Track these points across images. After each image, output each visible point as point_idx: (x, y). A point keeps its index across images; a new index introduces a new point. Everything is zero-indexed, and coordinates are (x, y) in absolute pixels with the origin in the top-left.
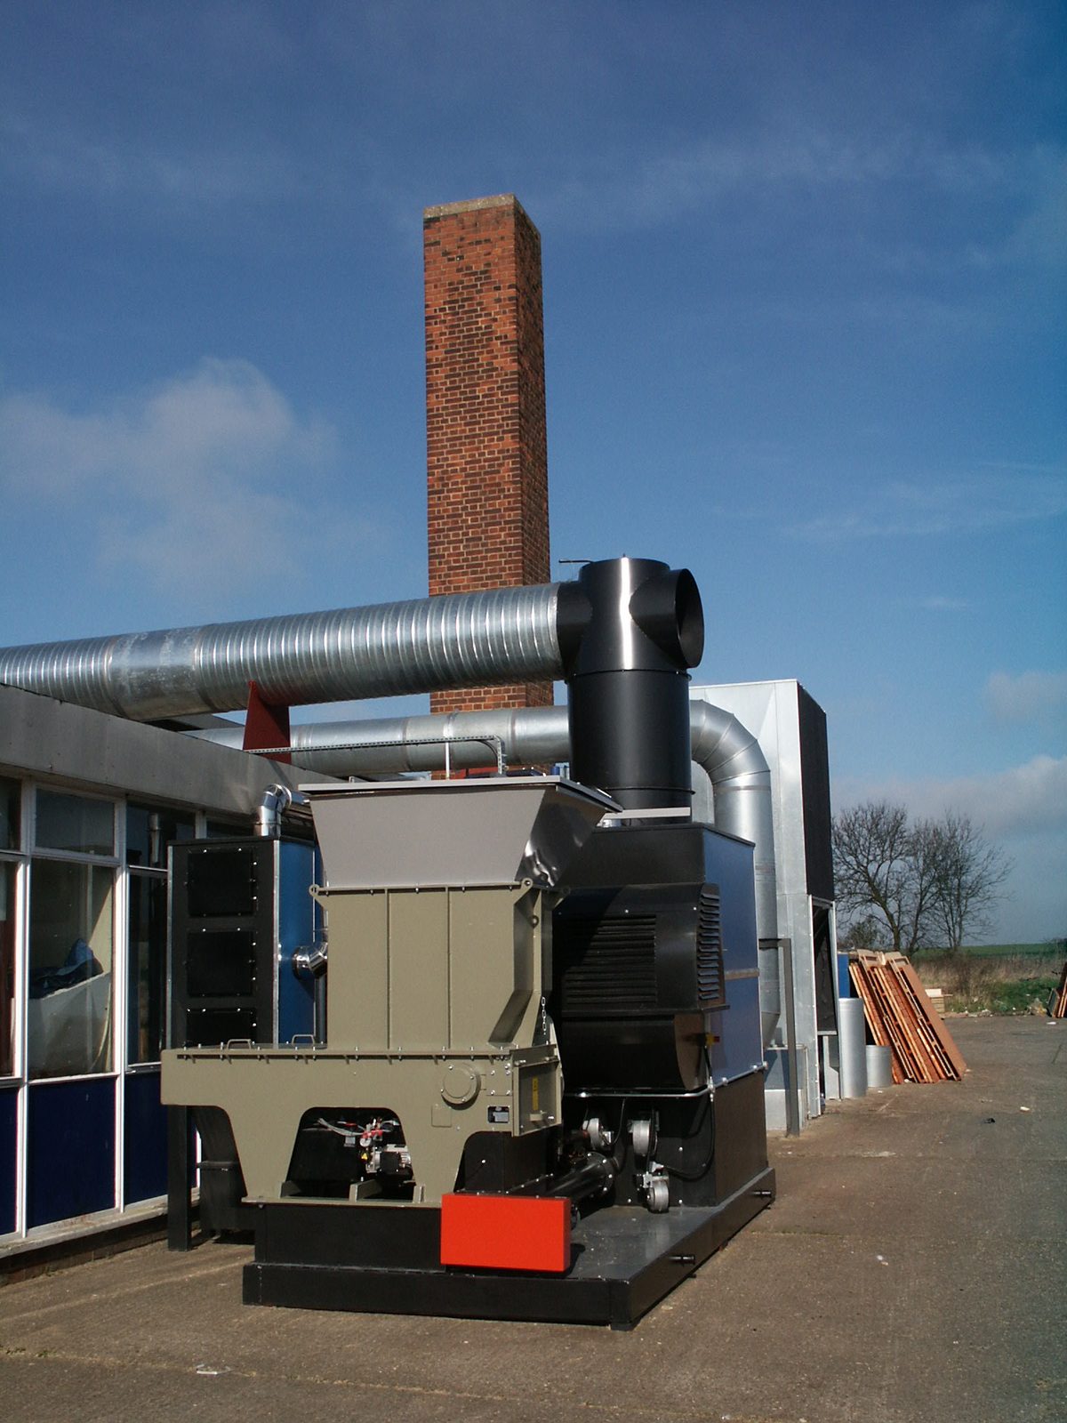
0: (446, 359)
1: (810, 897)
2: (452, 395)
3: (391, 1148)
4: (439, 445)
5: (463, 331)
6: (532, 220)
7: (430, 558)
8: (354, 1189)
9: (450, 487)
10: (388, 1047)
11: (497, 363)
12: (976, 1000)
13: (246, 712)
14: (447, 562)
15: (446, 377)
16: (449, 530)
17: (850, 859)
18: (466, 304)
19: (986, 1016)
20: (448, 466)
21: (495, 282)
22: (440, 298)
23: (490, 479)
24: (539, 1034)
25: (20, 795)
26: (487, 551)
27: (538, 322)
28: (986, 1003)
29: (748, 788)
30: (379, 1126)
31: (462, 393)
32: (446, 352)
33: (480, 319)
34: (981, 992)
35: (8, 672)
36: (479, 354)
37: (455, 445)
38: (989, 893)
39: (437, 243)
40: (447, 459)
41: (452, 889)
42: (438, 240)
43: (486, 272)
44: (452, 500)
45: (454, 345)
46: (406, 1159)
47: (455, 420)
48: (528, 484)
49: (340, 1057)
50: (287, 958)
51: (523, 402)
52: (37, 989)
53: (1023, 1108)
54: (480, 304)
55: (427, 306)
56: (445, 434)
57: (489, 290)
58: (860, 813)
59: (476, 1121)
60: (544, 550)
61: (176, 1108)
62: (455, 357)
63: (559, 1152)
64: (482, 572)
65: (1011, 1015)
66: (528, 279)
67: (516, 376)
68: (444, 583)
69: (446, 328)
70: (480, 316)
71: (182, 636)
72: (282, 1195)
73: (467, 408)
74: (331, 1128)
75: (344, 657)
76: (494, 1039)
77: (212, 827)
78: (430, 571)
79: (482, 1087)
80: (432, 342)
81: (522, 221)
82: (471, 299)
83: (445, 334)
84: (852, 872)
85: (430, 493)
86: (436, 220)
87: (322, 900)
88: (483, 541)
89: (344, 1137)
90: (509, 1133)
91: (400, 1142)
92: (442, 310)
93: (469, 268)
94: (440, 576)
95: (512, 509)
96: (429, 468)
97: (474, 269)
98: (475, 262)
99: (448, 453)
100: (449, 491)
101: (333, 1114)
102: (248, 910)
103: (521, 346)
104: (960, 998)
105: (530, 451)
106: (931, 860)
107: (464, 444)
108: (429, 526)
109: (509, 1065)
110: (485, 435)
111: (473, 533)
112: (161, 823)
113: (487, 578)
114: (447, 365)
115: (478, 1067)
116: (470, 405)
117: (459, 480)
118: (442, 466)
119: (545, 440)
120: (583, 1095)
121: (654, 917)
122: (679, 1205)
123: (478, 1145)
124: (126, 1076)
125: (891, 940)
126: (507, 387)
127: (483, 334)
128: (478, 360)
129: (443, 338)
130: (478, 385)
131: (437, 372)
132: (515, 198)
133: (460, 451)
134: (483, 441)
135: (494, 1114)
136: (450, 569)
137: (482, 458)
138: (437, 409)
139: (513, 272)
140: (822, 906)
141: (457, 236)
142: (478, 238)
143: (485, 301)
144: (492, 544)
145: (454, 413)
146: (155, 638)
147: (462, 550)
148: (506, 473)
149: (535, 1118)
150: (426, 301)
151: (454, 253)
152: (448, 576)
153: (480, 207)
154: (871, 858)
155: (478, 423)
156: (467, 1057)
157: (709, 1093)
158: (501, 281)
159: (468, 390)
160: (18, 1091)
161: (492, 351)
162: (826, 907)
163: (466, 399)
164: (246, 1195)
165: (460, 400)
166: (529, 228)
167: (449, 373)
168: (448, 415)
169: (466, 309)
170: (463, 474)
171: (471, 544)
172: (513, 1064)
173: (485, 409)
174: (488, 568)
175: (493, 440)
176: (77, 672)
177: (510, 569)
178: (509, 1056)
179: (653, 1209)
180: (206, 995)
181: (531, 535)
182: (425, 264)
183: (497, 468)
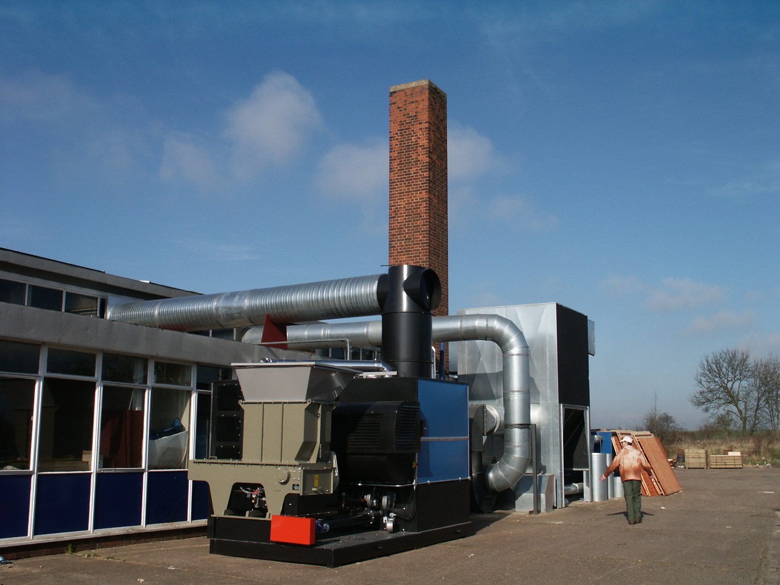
0: (398, 156)
1: (562, 405)
2: (400, 173)
3: (262, 499)
4: (394, 196)
5: (405, 143)
6: (440, 88)
7: (390, 248)
8: (247, 513)
9: (399, 215)
10: (261, 461)
11: (420, 158)
14: (397, 250)
15: (398, 165)
16: (398, 235)
17: (716, 379)
18: (407, 131)
20: (398, 205)
21: (419, 121)
22: (396, 128)
23: (416, 211)
25: (148, 362)
26: (414, 244)
27: (443, 136)
28: (769, 460)
29: (517, 355)
30: (259, 490)
31: (404, 172)
32: (398, 153)
33: (413, 138)
34: (767, 454)
37: (401, 196)
39: (395, 103)
40: (397, 202)
42: (395, 101)
43: (416, 116)
44: (399, 221)
45: (401, 150)
46: (266, 503)
47: (402, 184)
48: (434, 213)
49: (245, 464)
51: (432, 175)
52: (153, 435)
54: (413, 131)
55: (390, 132)
56: (397, 191)
57: (416, 124)
58: (722, 355)
59: (288, 489)
62: (401, 155)
63: (343, 505)
64: (412, 254)
66: (437, 117)
68: (395, 259)
69: (398, 142)
70: (413, 136)
71: (242, 294)
72: (224, 514)
73: (407, 179)
74: (243, 491)
76: (296, 459)
78: (390, 254)
79: (291, 476)
80: (392, 148)
81: (434, 91)
82: (409, 129)
83: (398, 145)
84: (718, 387)
85: (390, 218)
86: (395, 92)
87: (243, 406)
88: (412, 240)
89: (247, 494)
90: (299, 494)
91: (265, 497)
92: (397, 134)
93: (408, 114)
94: (393, 256)
95: (425, 225)
96: (390, 206)
97: (411, 115)
98: (411, 111)
99: (398, 199)
100: (398, 217)
101: (246, 485)
104: (754, 457)
105: (436, 198)
106: (765, 382)
107: (405, 195)
108: (390, 233)
109: (300, 469)
110: (414, 191)
111: (408, 236)
113: (414, 257)
114: (398, 159)
115: (291, 470)
116: (408, 177)
117: (403, 212)
118: (395, 206)
119: (447, 191)
120: (360, 484)
122: (403, 531)
123: (289, 498)
126: (424, 169)
127: (414, 145)
128: (411, 157)
129: (397, 146)
130: (411, 168)
131: (394, 162)
132: (429, 81)
133: (403, 198)
134: (413, 194)
135: (295, 487)
136: (398, 252)
137: (412, 202)
138: (394, 180)
139: (428, 115)
140: (575, 408)
141: (403, 100)
142: (412, 100)
143: (415, 129)
144: (416, 241)
145: (401, 181)
146: (233, 295)
147: (403, 244)
148: (423, 208)
149: (314, 489)
150: (390, 129)
151: (402, 107)
152: (397, 256)
153: (414, 86)
154: (730, 379)
155: (411, 186)
156: (286, 465)
157: (413, 486)
158: (422, 120)
159: (407, 170)
160: (143, 473)
161: (417, 153)
162: (581, 409)
163: (406, 175)
164: (213, 514)
165: (404, 175)
166: (439, 93)
167: (399, 163)
168: (398, 182)
169: (407, 133)
170: (404, 209)
171: (407, 241)
172: (302, 469)
173: (414, 179)
174: (414, 252)
175: (417, 193)
176: (203, 309)
177: (424, 253)
178: (300, 465)
179: (388, 531)
180: (223, 441)
181: (435, 237)
182: (390, 113)
183: (418, 206)
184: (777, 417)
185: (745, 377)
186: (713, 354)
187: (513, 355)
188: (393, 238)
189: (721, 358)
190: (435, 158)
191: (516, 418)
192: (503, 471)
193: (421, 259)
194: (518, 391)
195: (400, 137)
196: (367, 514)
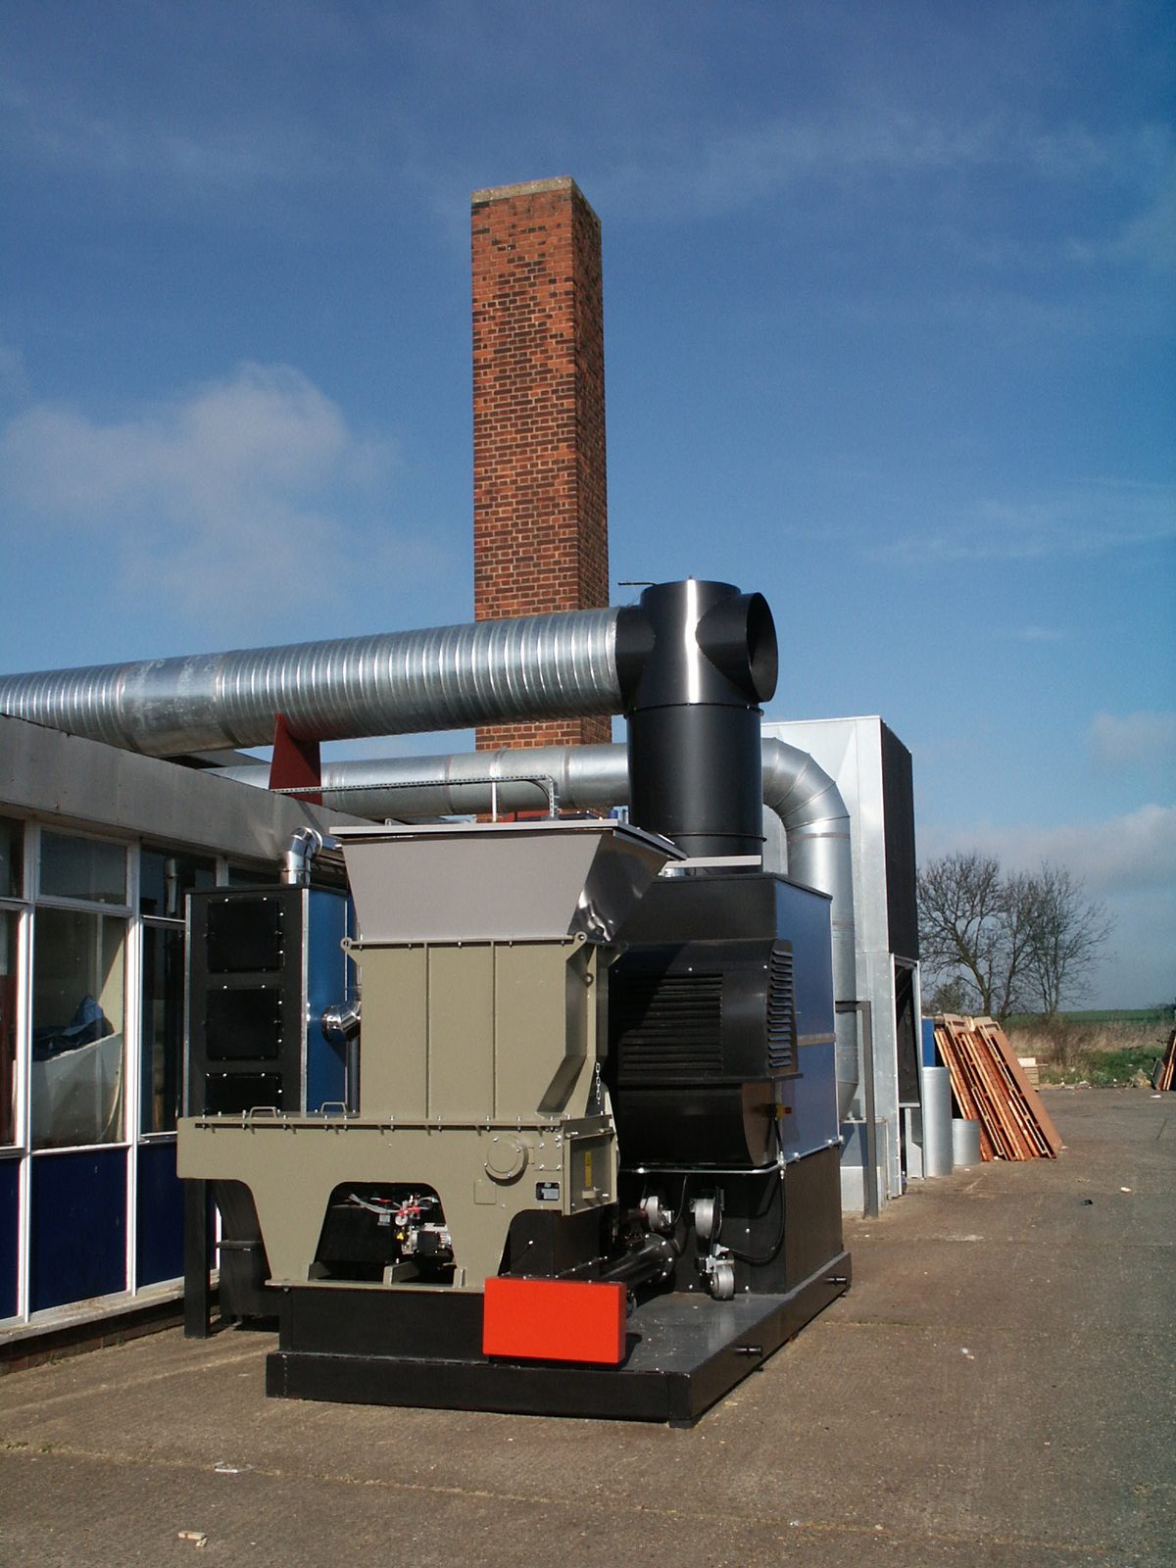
0: (495, 359)
1: (893, 955)
2: (502, 399)
3: (429, 1227)
4: (487, 454)
5: (514, 329)
6: (592, 205)
7: (476, 579)
8: (388, 1271)
9: (499, 501)
10: (427, 1117)
11: (552, 364)
12: (1073, 1070)
13: (272, 747)
15: (496, 379)
16: (498, 548)
17: (936, 914)
18: (518, 298)
19: (1084, 1088)
20: (497, 477)
21: (550, 274)
22: (489, 292)
23: (543, 493)
24: (593, 1104)
25: (23, 834)
26: (539, 572)
27: (597, 319)
28: (1085, 1073)
29: (824, 835)
30: (416, 1202)
31: (513, 397)
33: (533, 316)
34: (1079, 1062)
35: (11, 702)
37: (505, 455)
38: (1089, 954)
39: (486, 231)
40: (496, 470)
41: (498, 943)
42: (487, 227)
43: (540, 263)
44: (501, 515)
45: (504, 344)
46: (446, 1239)
47: (505, 426)
48: (585, 498)
49: (375, 1127)
50: (316, 1019)
51: (580, 408)
52: (41, 1051)
53: (1124, 1189)
54: (533, 298)
55: (475, 301)
56: (494, 442)
57: (542, 283)
58: (948, 865)
59: (523, 1198)
60: (602, 571)
61: (193, 1182)
62: (505, 357)
64: (534, 595)
65: (1112, 1087)
66: (587, 271)
67: (573, 379)
68: (491, 607)
69: (496, 324)
70: (534, 312)
71: (203, 663)
72: (309, 1278)
73: (519, 414)
74: (364, 1205)
75: (381, 690)
76: (544, 1108)
77: (234, 874)
78: (476, 594)
79: (530, 1161)
80: (480, 340)
81: (581, 207)
82: (524, 293)
83: (494, 331)
84: (938, 929)
85: (476, 508)
86: (485, 204)
87: (355, 955)
88: (535, 561)
89: (379, 1214)
90: (559, 1212)
91: (439, 1219)
92: (492, 305)
93: (521, 258)
94: (487, 600)
95: (569, 526)
96: (476, 480)
97: (527, 260)
98: (529, 252)
99: (497, 463)
100: (499, 505)
101: (367, 1190)
102: (274, 965)
103: (579, 347)
104: (1056, 1069)
105: (588, 462)
106: (1025, 918)
107: (515, 454)
108: (476, 544)
109: (560, 1137)
110: (538, 444)
111: (524, 552)
112: (178, 871)
113: (540, 602)
114: (496, 365)
115: (526, 1138)
116: (522, 410)
117: (510, 494)
118: (490, 478)
119: (605, 450)
121: (721, 975)
122: (746, 1292)
123: (525, 1224)
124: (139, 1147)
125: (980, 1004)
126: (563, 391)
127: (536, 332)
128: (530, 360)
129: (492, 336)
130: (530, 388)
131: (485, 374)
132: (573, 181)
133: (510, 461)
134: (536, 451)
135: (543, 1191)
136: (498, 591)
137: (535, 469)
138: (486, 415)
139: (570, 263)
140: (905, 965)
141: (509, 220)
142: (531, 226)
143: (539, 295)
144: (545, 564)
145: (504, 419)
146: (172, 666)
147: (511, 571)
148: (561, 486)
149: (587, 1195)
150: (474, 294)
151: (505, 242)
152: (496, 599)
153: (534, 191)
154: (959, 913)
155: (531, 430)
156: (514, 1128)
157: (780, 1169)
158: (556, 274)
159: (519, 393)
160: (20, 1161)
161: (546, 351)
162: (910, 967)
163: (517, 404)
164: (269, 1277)
165: (510, 405)
166: (588, 213)
167: (498, 375)
168: (497, 421)
169: (518, 303)
170: (513, 486)
171: (522, 564)
172: (565, 1137)
173: (538, 415)
174: (541, 591)
175: (546, 449)
176: (86, 704)
177: (565, 592)
178: (560, 1127)
179: (716, 1296)
180: (227, 1059)
181: (588, 555)
182: (473, 254)
183: (550, 480)
184: (1057, 989)
187: (814, 836)
188: (486, 556)
190: (584, 366)
195: (499, 314)
196: (653, 1252)
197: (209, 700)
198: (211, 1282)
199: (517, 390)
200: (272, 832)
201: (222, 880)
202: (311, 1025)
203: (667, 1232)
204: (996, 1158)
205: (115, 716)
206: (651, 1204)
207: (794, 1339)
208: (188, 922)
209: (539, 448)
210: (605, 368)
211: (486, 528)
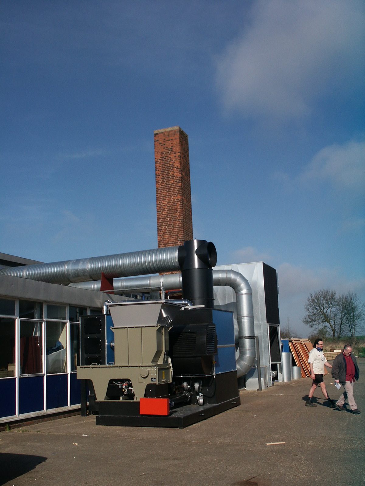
0: (161, 174)
1: (268, 324)
2: (163, 184)
3: (130, 388)
4: (160, 198)
5: (165, 166)
6: (185, 132)
7: (158, 230)
8: (121, 398)
9: (163, 210)
10: (128, 364)
11: (175, 174)
13: (100, 281)
14: (163, 231)
15: (161, 179)
16: (163, 222)
17: (317, 308)
18: (166, 158)
20: (162, 204)
21: (174, 151)
22: (159, 156)
23: (174, 208)
24: (166, 362)
25: (43, 305)
26: (173, 228)
27: (188, 161)
29: (245, 294)
30: (127, 383)
31: (165, 183)
32: (161, 172)
33: (170, 162)
35: (41, 271)
36: (170, 172)
37: (164, 198)
38: (363, 318)
39: (158, 141)
40: (162, 202)
41: (142, 327)
42: (158, 139)
43: (171, 148)
44: (163, 214)
45: (163, 169)
46: (133, 391)
47: (164, 191)
48: (185, 208)
49: (118, 367)
50: (109, 344)
51: (183, 185)
52: (48, 353)
54: (170, 158)
55: (155, 159)
56: (161, 195)
57: (172, 154)
59: (148, 381)
60: (191, 226)
61: (80, 380)
62: (163, 173)
63: (174, 390)
64: (172, 234)
66: (184, 149)
67: (180, 178)
68: (162, 237)
69: (161, 165)
70: (170, 161)
71: (85, 260)
72: (105, 400)
73: (167, 187)
74: (116, 384)
76: (152, 362)
77: (91, 311)
78: (158, 234)
79: (150, 373)
80: (157, 169)
81: (182, 133)
82: (168, 156)
83: (160, 166)
85: (157, 212)
86: (157, 134)
87: (113, 330)
88: (172, 225)
89: (119, 386)
90: (156, 384)
91: (132, 387)
92: (160, 160)
93: (167, 147)
94: (161, 235)
95: (180, 216)
96: (157, 205)
98: (169, 146)
99: (162, 200)
101: (117, 380)
102: (99, 332)
103: (182, 170)
105: (186, 199)
107: (166, 198)
108: (157, 221)
110: (172, 195)
111: (169, 223)
113: (174, 236)
114: (161, 175)
115: (149, 369)
116: (168, 186)
117: (165, 208)
118: (160, 204)
119: (191, 195)
121: (196, 332)
122: (207, 404)
123: (149, 387)
124: (70, 374)
125: (332, 334)
126: (178, 181)
127: (171, 166)
128: (170, 174)
129: (160, 167)
130: (170, 181)
131: (159, 177)
132: (179, 127)
133: (165, 200)
134: (172, 197)
135: (153, 379)
136: (163, 233)
137: (172, 202)
138: (159, 188)
139: (179, 148)
140: (273, 326)
141: (163, 138)
142: (169, 139)
143: (171, 157)
144: (175, 226)
145: (163, 189)
146: (78, 261)
147: (166, 228)
148: (178, 206)
149: (163, 380)
150: (155, 157)
151: (163, 143)
152: (163, 235)
153: (170, 130)
154: (325, 307)
155: (170, 192)
156: (146, 366)
157: (214, 375)
158: (175, 151)
159: (167, 182)
160: (43, 376)
161: (174, 171)
162: (276, 326)
163: (167, 185)
164: (96, 400)
165: (165, 185)
166: (184, 134)
167: (162, 178)
168: (162, 189)
169: (166, 159)
170: (166, 206)
171: (169, 226)
172: (157, 368)
173: (173, 188)
174: (174, 233)
175: (174, 196)
176: (58, 271)
177: (180, 233)
178: (155, 366)
179: (200, 404)
180: (90, 354)
181: (186, 223)
182: (155, 147)
183: (176, 204)
184: (354, 329)
185: (334, 305)
186: (315, 292)
187: (243, 294)
188: (160, 224)
189: (319, 294)
190: (184, 174)
191: (246, 332)
192: (240, 366)
193: (178, 237)
194: (247, 316)
195: (162, 162)
196: (185, 395)
197: (86, 269)
198: (87, 405)
199: (167, 181)
200: (100, 301)
201: (89, 313)
202: (107, 345)
203: (189, 391)
204: (307, 377)
205: (65, 273)
206: (185, 384)
207: (218, 414)
208: (80, 322)
209: (173, 196)
210: (190, 173)
211: (160, 217)
